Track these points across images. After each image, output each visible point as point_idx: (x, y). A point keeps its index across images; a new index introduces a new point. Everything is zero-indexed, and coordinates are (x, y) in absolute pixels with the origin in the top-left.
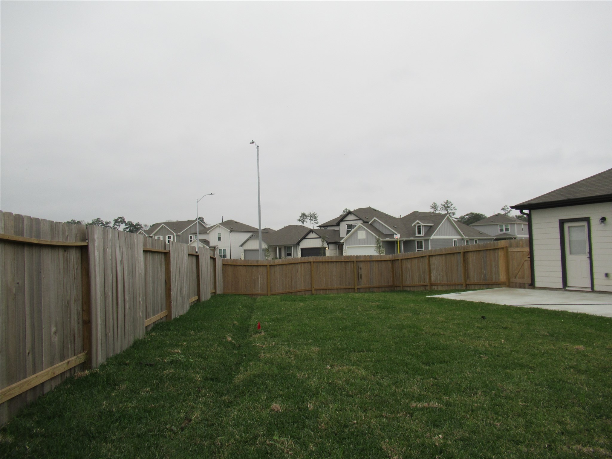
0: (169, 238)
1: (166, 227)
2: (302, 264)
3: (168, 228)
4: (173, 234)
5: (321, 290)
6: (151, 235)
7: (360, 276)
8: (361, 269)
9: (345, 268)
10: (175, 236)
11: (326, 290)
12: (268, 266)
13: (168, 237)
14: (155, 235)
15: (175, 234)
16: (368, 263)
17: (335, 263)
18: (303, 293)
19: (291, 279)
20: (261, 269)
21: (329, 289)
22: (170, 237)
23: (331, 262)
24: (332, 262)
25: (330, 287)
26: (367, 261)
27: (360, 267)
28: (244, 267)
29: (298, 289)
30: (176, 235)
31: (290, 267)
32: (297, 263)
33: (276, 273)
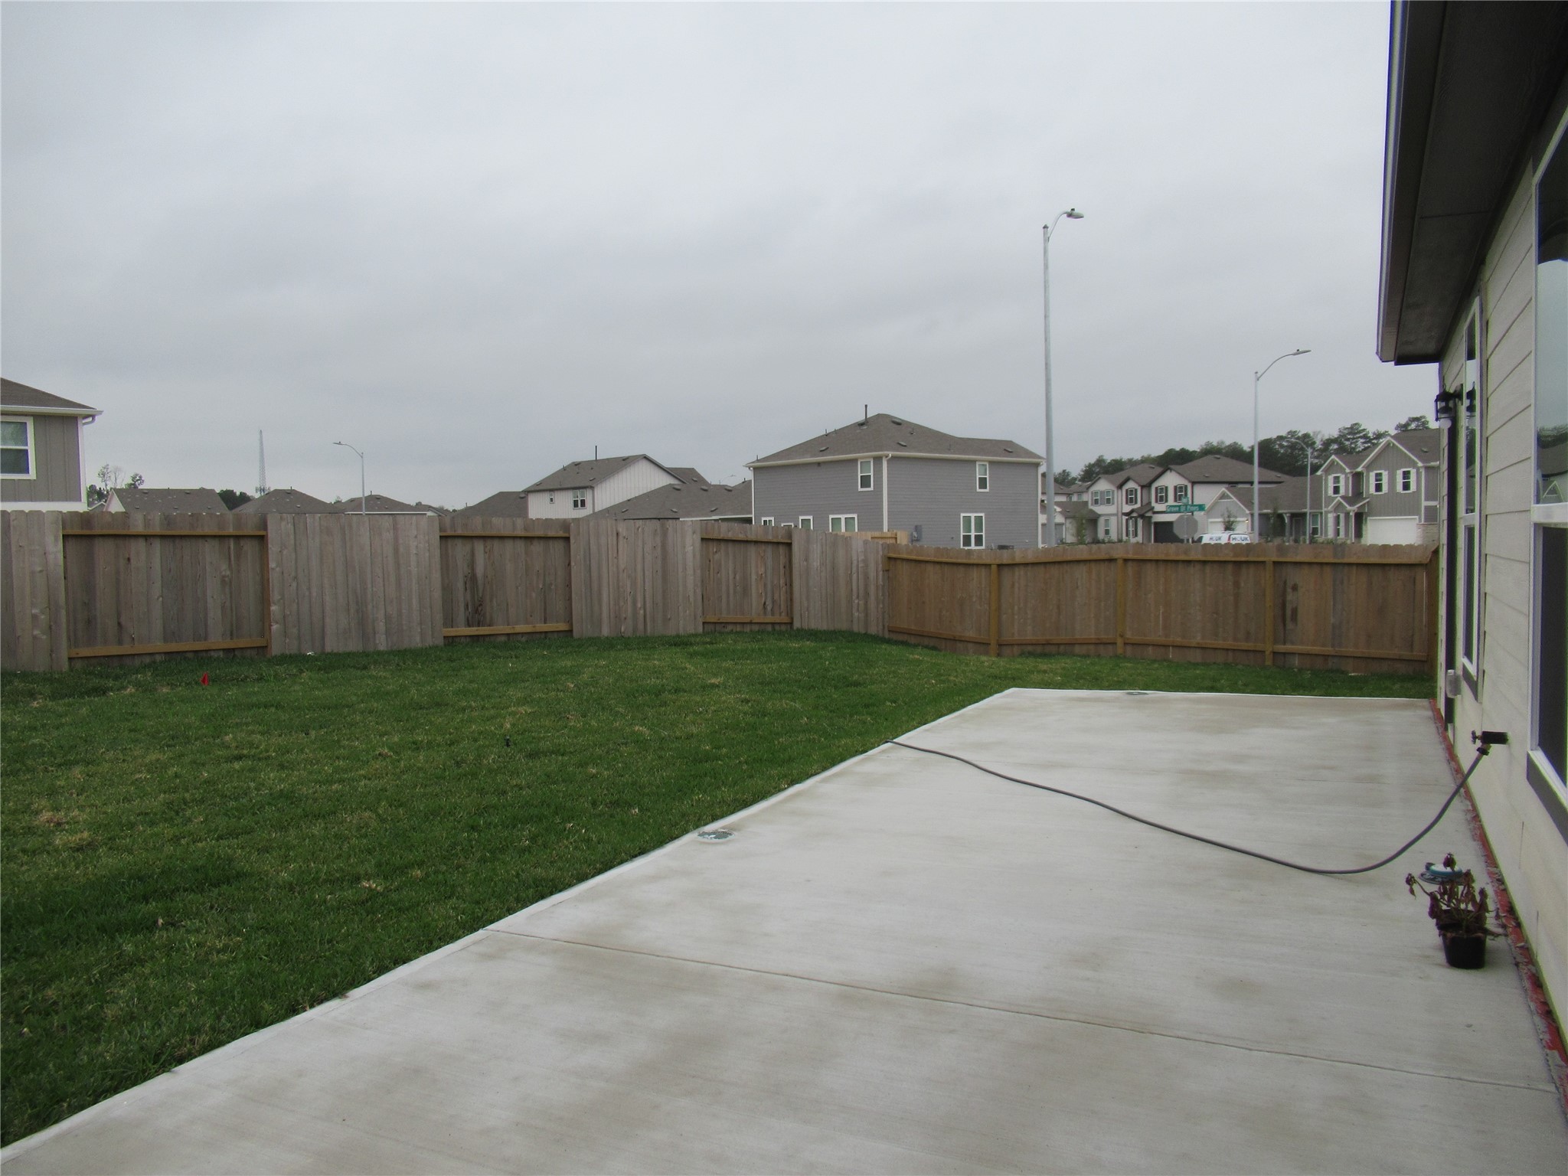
0: (1406, 475)
1: (1397, 447)
2: (1093, 565)
3: (1403, 449)
4: (1414, 465)
5: (1149, 645)
6: (1359, 469)
7: (1289, 613)
8: (1295, 588)
9: (1236, 584)
10: (1423, 472)
11: (1166, 646)
12: (994, 568)
13: (1404, 473)
14: (1369, 468)
15: (1420, 464)
16: (1328, 569)
17: (1198, 566)
18: (1092, 647)
19: (1059, 607)
20: (976, 576)
21: (1173, 646)
22: (1409, 472)
23: (1184, 561)
24: (1189, 562)
25: (1179, 640)
26: (1321, 564)
27: (1290, 584)
28: (938, 567)
29: (1077, 637)
30: (1427, 468)
31: (1054, 571)
32: (1079, 562)
33: (1017, 585)
